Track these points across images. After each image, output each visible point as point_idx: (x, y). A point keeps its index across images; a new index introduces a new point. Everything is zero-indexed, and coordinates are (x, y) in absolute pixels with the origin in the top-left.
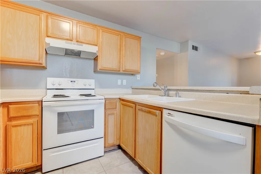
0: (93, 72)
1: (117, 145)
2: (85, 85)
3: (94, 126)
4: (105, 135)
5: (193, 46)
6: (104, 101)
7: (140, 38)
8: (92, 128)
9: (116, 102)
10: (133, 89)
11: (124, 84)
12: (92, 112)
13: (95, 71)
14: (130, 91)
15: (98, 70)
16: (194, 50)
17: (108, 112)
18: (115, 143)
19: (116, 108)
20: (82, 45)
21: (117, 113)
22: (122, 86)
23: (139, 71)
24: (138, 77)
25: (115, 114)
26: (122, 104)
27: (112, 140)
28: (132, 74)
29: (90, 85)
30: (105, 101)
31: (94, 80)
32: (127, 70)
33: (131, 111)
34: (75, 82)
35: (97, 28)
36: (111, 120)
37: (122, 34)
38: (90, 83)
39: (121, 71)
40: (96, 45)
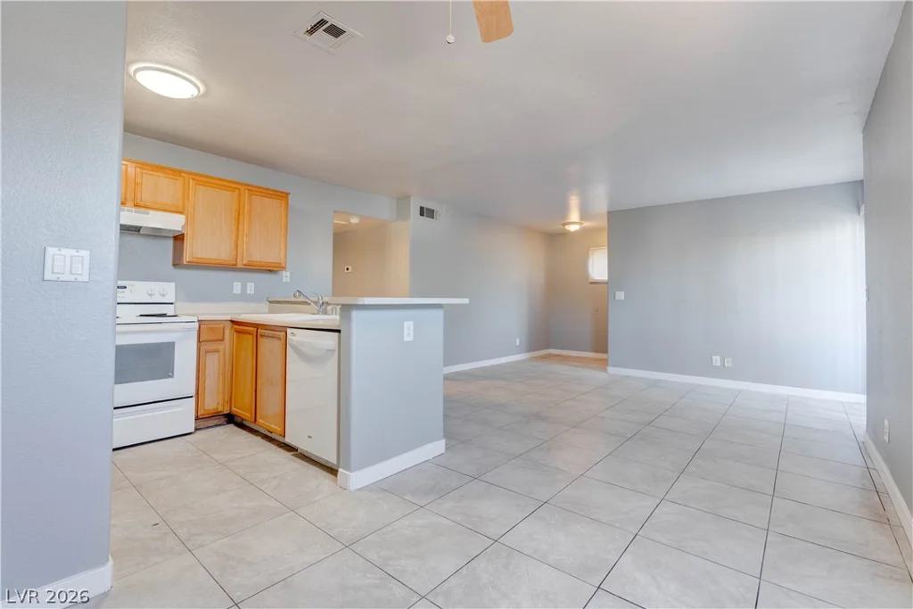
0: (171, 267)
1: (225, 412)
2: (150, 295)
3: (173, 373)
4: (197, 393)
5: (422, 209)
6: (196, 325)
7: (287, 194)
8: (170, 376)
9: (224, 329)
10: (270, 302)
11: (248, 292)
12: (170, 347)
13: (177, 264)
14: (265, 306)
15: (185, 263)
16: (424, 218)
17: (205, 347)
18: (220, 409)
19: (222, 340)
20: (148, 214)
21: (224, 350)
22: (243, 297)
23: (283, 265)
24: (286, 276)
25: (221, 353)
26: (236, 332)
27: (213, 403)
28: (271, 270)
29: (163, 295)
30: (200, 326)
31: (173, 284)
32: (254, 263)
33: (249, 340)
34: (125, 287)
35: (184, 177)
36: (213, 363)
37: (242, 188)
38: (165, 290)
39: (239, 266)
40: (182, 213)
